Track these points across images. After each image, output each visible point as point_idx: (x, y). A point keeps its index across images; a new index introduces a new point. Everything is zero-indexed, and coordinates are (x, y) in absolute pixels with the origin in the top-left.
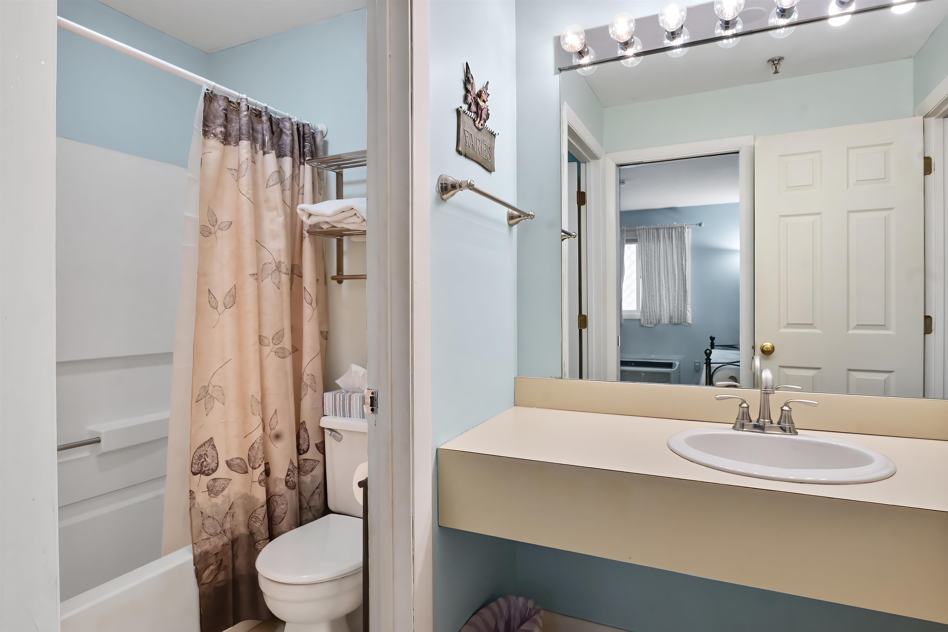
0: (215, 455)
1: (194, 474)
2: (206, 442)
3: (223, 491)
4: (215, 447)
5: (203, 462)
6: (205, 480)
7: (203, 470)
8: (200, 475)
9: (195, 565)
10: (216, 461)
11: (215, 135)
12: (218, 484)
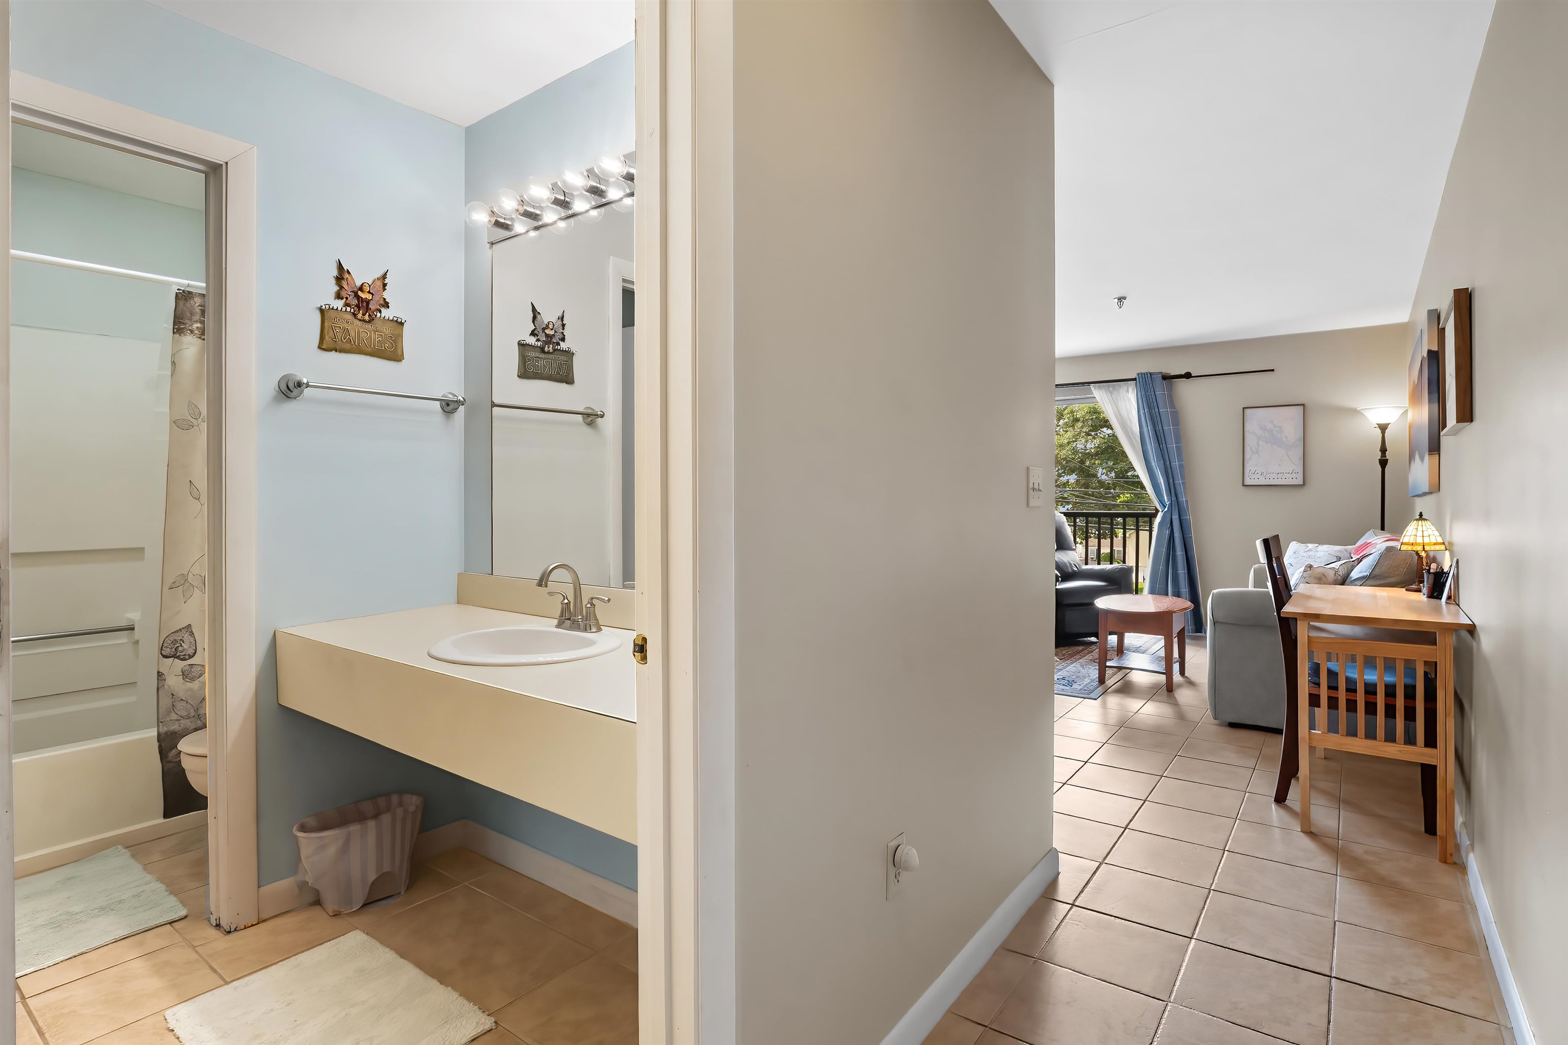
0: (192, 641)
1: (165, 657)
2: (183, 628)
3: (200, 677)
4: (193, 634)
5: (178, 646)
6: (179, 665)
7: (178, 655)
8: (173, 658)
9: (158, 741)
10: (194, 648)
11: (192, 331)
12: (195, 669)
